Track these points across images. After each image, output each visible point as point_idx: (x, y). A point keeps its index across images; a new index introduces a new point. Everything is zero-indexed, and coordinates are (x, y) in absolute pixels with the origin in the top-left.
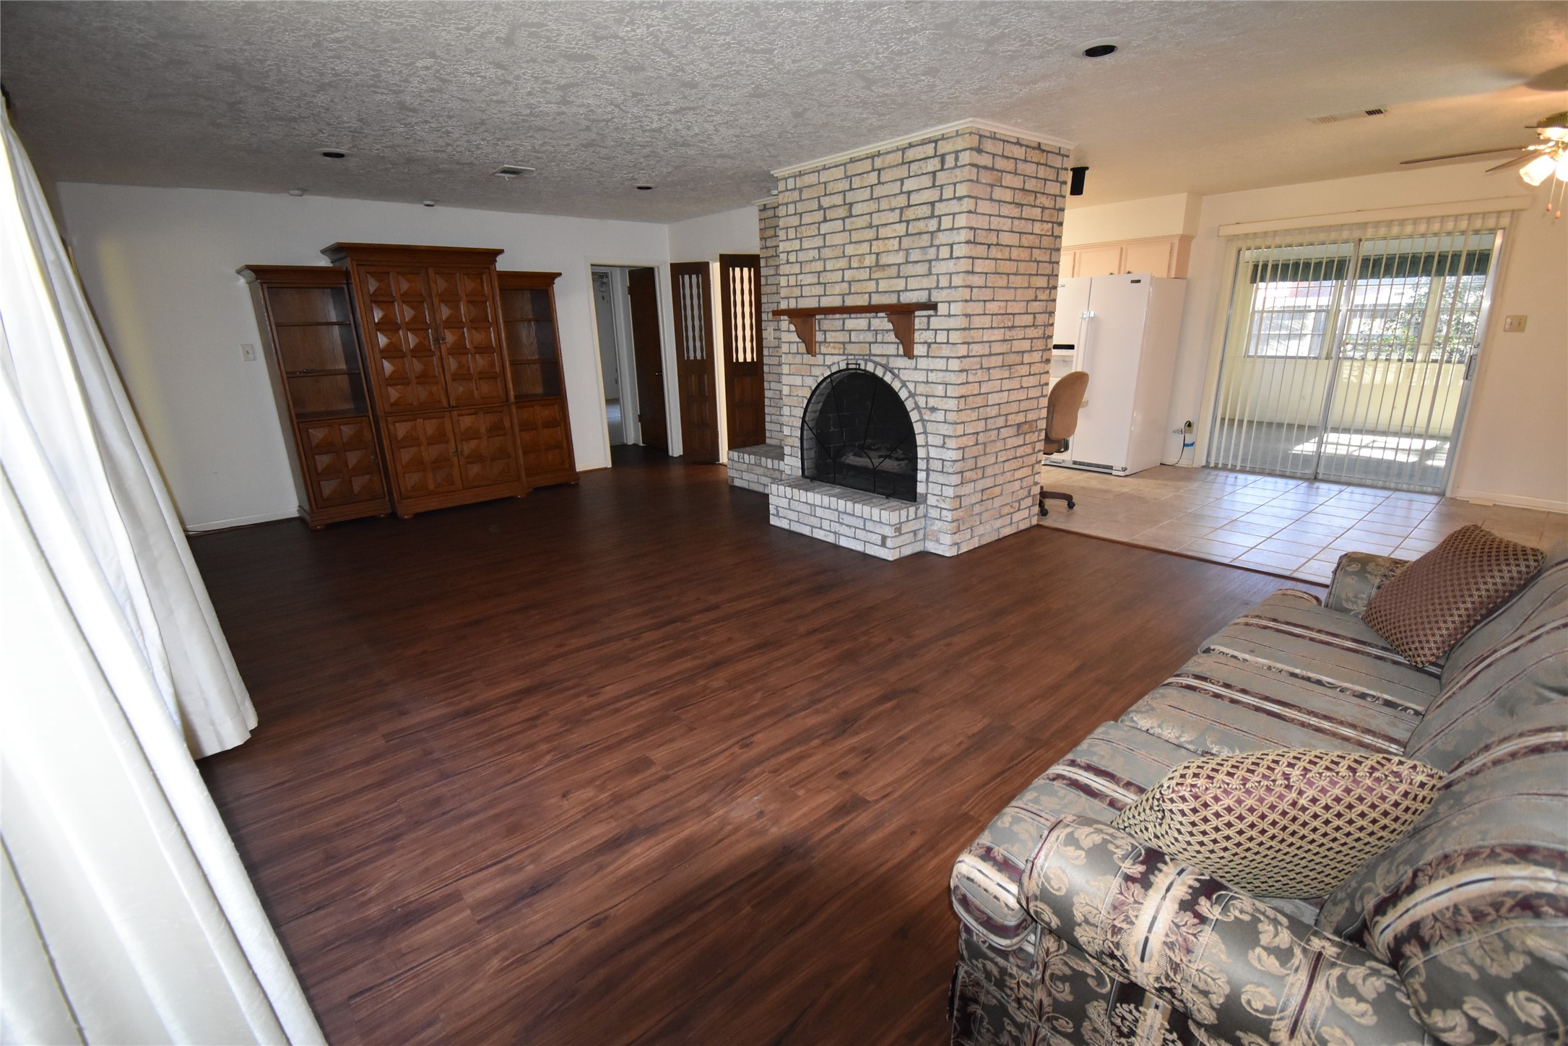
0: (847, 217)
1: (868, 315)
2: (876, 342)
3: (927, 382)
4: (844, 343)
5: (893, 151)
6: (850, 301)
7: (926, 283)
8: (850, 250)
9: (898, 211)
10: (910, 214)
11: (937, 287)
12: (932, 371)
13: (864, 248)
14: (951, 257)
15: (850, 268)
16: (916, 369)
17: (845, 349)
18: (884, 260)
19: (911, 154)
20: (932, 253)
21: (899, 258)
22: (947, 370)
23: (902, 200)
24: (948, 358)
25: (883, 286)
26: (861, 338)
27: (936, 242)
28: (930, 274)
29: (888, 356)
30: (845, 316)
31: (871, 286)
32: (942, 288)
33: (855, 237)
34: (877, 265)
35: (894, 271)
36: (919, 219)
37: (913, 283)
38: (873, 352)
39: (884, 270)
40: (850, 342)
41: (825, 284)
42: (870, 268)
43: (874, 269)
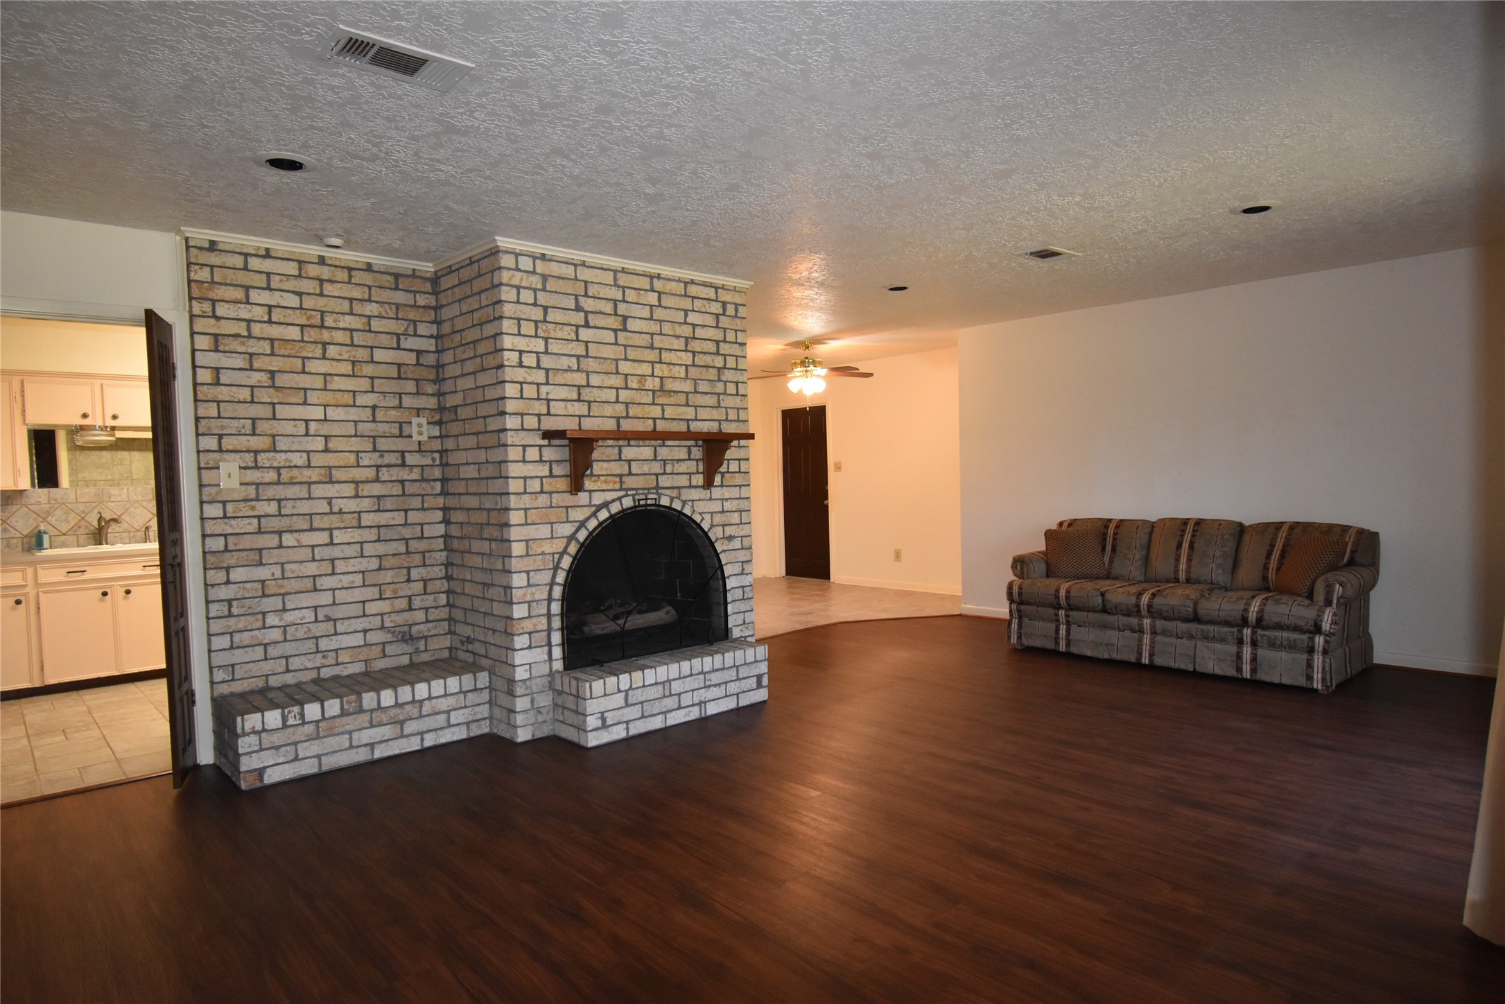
0: (620, 330)
1: (653, 442)
2: (664, 473)
3: (723, 512)
4: (621, 476)
5: (674, 280)
6: (627, 425)
7: (715, 414)
8: (625, 367)
9: (683, 340)
10: (696, 345)
11: (726, 420)
12: (727, 499)
13: (645, 369)
14: (737, 394)
15: (627, 388)
16: (711, 499)
17: (621, 482)
18: (669, 385)
19: (693, 290)
20: (719, 387)
21: (687, 386)
22: (740, 498)
23: (686, 331)
24: (740, 486)
25: (669, 412)
26: (646, 469)
27: (724, 378)
28: (719, 406)
29: (679, 488)
30: (621, 443)
31: (656, 412)
32: (731, 421)
33: (632, 354)
34: (662, 390)
35: (681, 399)
36: (705, 353)
37: (703, 414)
38: (661, 484)
39: (670, 396)
40: (630, 474)
41: (589, 402)
42: (654, 392)
43: (658, 393)
